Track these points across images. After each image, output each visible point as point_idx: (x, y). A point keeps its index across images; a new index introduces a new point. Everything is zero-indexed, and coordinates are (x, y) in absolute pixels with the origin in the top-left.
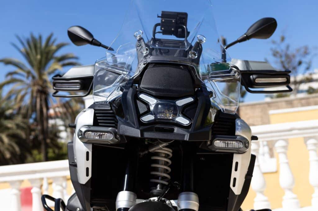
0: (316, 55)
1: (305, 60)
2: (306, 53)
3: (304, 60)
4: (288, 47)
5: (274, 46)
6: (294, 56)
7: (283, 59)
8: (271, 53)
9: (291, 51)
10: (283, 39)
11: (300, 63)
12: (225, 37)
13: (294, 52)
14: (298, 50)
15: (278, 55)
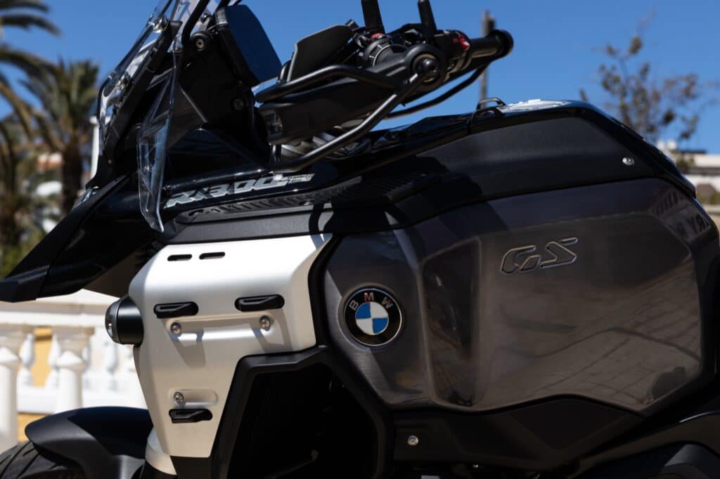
0: (712, 102)
1: (684, 111)
2: (688, 94)
3: (679, 111)
4: (645, 71)
5: (609, 62)
6: (657, 97)
7: (628, 100)
8: (599, 78)
9: (654, 82)
10: (636, 47)
11: (669, 118)
12: (492, 16)
13: (660, 86)
14: (670, 83)
15: (617, 87)
